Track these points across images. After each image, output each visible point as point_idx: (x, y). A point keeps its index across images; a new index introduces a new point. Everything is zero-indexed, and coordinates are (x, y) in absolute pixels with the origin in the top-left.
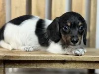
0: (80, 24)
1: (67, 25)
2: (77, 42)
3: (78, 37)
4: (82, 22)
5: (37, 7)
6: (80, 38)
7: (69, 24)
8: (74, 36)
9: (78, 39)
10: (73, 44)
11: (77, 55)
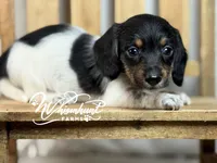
0: (164, 40)
1: (135, 45)
2: (158, 80)
3: (160, 70)
4: (168, 37)
5: (84, 11)
6: (164, 71)
7: (139, 43)
8: (151, 69)
9: (162, 75)
10: (149, 86)
11: (168, 108)
